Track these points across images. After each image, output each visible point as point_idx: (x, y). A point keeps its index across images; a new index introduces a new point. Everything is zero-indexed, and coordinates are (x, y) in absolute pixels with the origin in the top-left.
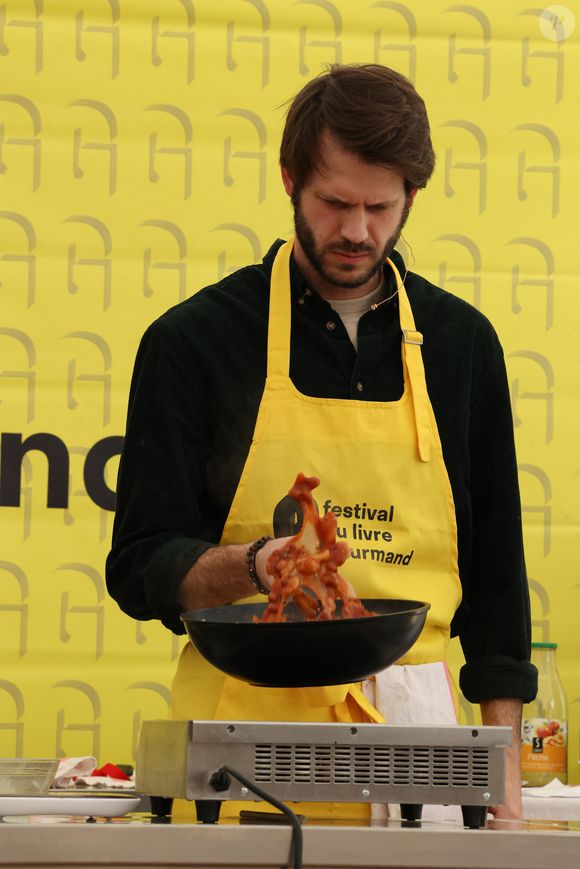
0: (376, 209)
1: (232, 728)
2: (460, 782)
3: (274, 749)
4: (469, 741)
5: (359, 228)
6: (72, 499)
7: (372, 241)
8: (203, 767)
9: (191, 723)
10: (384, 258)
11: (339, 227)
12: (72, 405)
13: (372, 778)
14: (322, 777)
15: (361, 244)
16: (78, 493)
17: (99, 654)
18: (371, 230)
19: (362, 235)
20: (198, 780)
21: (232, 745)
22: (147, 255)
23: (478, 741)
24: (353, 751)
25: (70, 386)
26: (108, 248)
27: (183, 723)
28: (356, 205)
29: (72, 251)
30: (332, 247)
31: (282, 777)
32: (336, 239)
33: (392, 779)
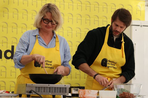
0: (121, 27)
1: (32, 85)
2: (63, 92)
3: (38, 88)
4: (64, 87)
5: (119, 29)
6: (2, 58)
7: (120, 31)
8: (28, 90)
9: (27, 84)
10: (122, 33)
11: (116, 28)
12: (3, 46)
13: (51, 92)
14: (44, 91)
15: (118, 31)
16: (3, 57)
17: (6, 77)
18: (120, 30)
19: (119, 30)
20: (27, 92)
21: (32, 87)
22: (13, 27)
23: (65, 87)
24: (48, 88)
25: (2, 43)
26: (7, 26)
27: (25, 84)
28: (119, 26)
29: (3, 26)
30: (114, 31)
31: (39, 91)
32: (115, 30)
33: (54, 92)
